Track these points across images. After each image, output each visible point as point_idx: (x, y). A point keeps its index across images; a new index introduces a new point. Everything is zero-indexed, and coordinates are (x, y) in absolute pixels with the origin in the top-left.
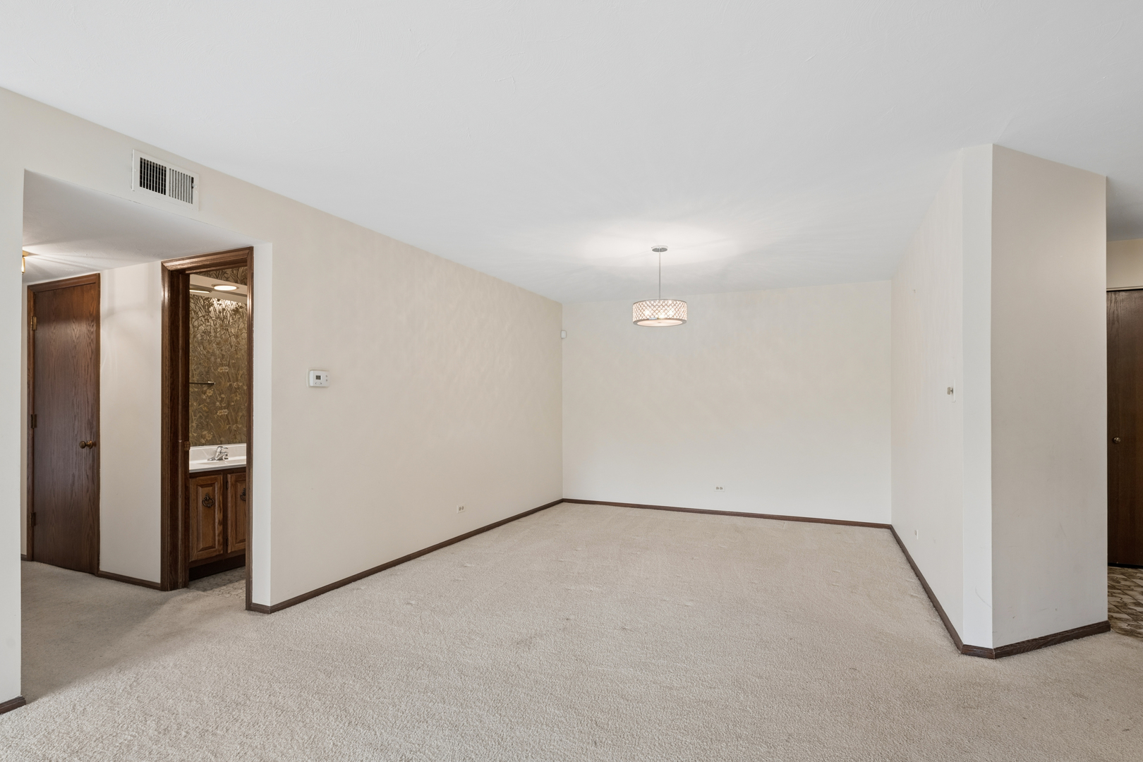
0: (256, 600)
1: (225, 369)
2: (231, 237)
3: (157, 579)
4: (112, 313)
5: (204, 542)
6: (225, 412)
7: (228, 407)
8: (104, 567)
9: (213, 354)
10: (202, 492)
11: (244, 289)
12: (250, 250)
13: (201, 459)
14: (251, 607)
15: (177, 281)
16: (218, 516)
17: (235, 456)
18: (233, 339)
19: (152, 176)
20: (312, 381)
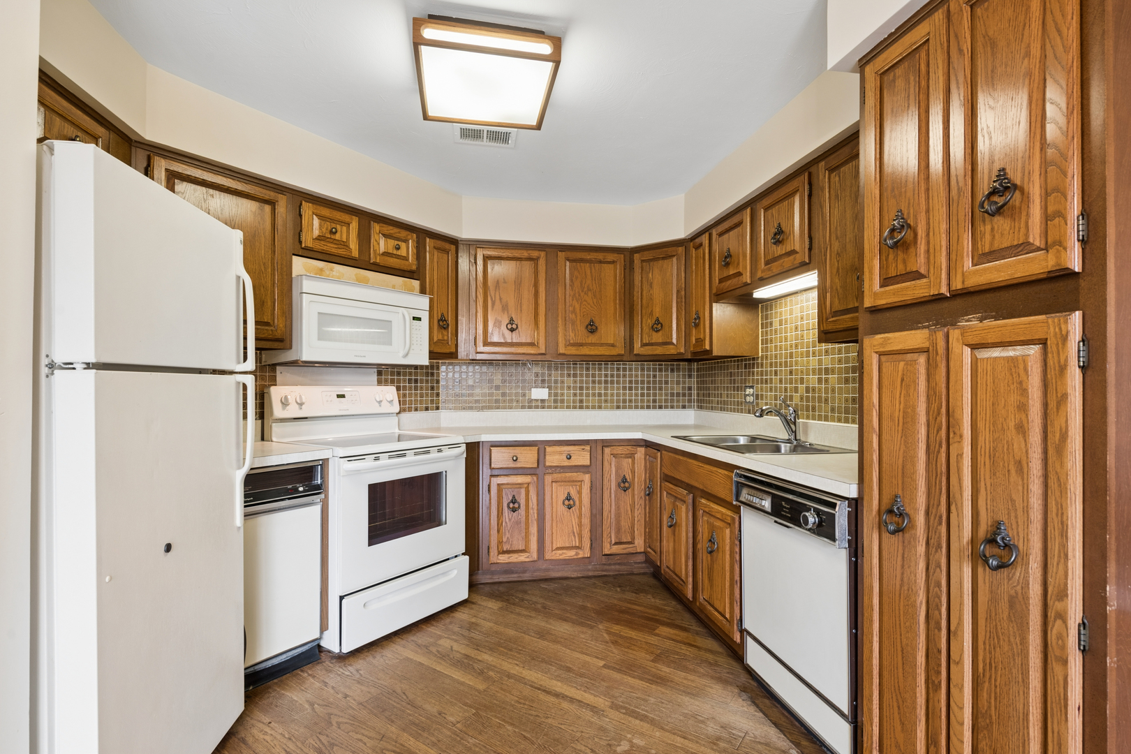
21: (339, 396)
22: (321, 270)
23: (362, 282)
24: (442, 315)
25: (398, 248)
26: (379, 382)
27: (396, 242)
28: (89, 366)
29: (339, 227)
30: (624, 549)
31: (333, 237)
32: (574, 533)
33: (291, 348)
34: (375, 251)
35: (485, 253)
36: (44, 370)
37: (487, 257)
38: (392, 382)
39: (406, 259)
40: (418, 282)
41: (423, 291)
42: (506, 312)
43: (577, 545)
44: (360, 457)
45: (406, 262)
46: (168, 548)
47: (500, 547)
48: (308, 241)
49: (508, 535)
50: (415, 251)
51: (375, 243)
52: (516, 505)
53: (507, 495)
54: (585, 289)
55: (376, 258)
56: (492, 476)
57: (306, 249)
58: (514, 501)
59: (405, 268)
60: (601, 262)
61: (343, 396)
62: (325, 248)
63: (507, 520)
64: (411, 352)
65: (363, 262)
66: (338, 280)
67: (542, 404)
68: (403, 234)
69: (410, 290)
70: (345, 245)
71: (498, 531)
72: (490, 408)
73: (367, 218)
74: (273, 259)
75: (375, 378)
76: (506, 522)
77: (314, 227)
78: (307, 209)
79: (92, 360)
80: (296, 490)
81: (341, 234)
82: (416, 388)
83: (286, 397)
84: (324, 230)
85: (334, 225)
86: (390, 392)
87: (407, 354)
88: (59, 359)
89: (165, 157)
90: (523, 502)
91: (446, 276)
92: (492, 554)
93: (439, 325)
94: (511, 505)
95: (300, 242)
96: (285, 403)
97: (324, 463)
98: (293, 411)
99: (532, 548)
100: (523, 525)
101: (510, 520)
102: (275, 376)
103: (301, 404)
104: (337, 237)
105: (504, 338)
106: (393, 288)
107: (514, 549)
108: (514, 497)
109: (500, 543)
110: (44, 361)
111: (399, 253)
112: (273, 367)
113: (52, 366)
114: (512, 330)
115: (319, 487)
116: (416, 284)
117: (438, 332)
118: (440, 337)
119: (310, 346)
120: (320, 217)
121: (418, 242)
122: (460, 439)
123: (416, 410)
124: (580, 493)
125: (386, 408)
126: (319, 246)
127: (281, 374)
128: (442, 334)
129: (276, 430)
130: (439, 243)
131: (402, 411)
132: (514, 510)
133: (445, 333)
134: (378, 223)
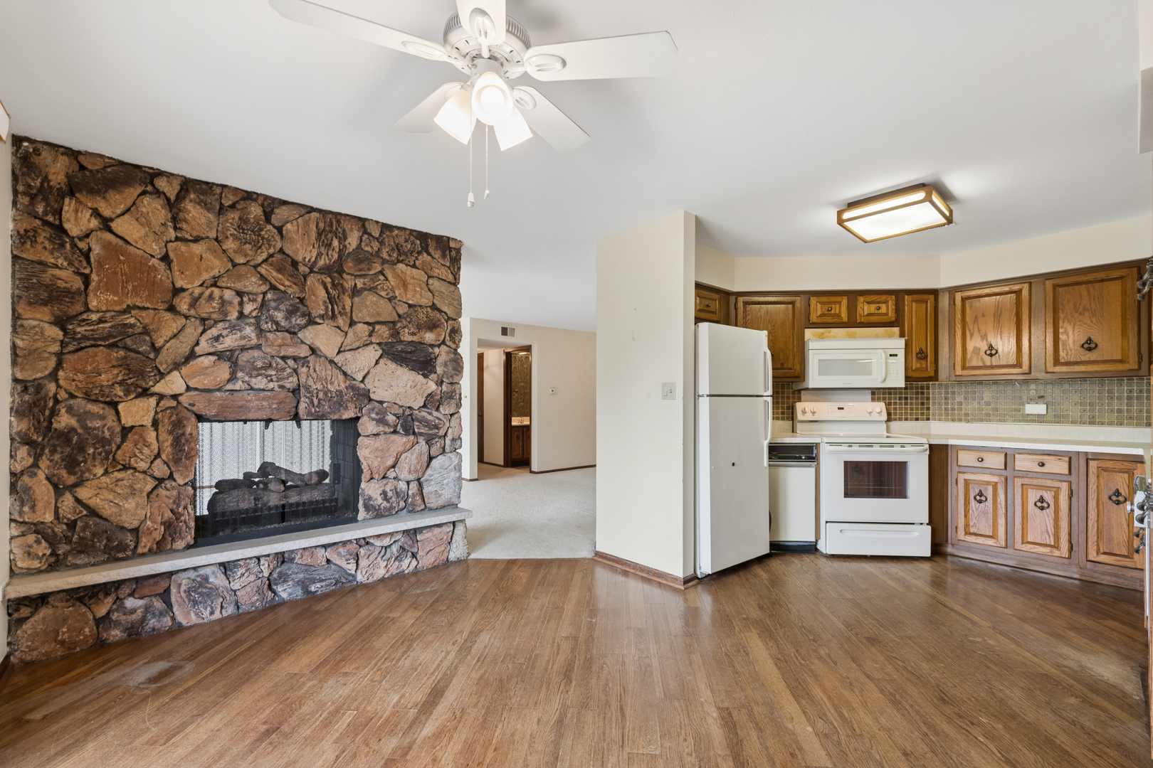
0: (532, 470)
1: (522, 384)
2: (524, 342)
3: (502, 464)
4: (487, 367)
5: (516, 454)
6: (522, 404)
7: (523, 402)
8: (485, 460)
9: (518, 377)
10: (516, 433)
11: (529, 353)
12: (531, 346)
13: (516, 421)
14: (532, 472)
15: (509, 356)
16: (521, 444)
17: (526, 421)
18: (525, 370)
19: (505, 331)
20: (551, 392)
21: (839, 409)
22: (823, 333)
23: (853, 337)
24: (921, 349)
25: (879, 308)
26: (873, 400)
27: (877, 305)
28: (708, 396)
29: (833, 306)
30: (1116, 560)
31: (829, 313)
32: (1048, 533)
33: (804, 381)
34: (860, 315)
35: (963, 295)
36: (697, 397)
37: (966, 298)
38: (884, 399)
39: (886, 314)
40: (898, 328)
41: (902, 335)
42: (985, 341)
43: (1052, 544)
44: (839, 444)
45: (886, 317)
46: (733, 464)
47: (967, 529)
48: (814, 318)
49: (974, 521)
50: (894, 307)
51: (860, 309)
52: (983, 498)
53: (973, 488)
54: (1081, 309)
55: (861, 319)
56: (959, 472)
57: (813, 323)
58: (981, 494)
59: (886, 321)
60: (1102, 280)
61: (842, 409)
62: (824, 321)
63: (974, 509)
64: (888, 378)
65: (852, 323)
66: (834, 338)
67: (1039, 419)
68: (883, 298)
69: (891, 336)
70: (839, 316)
71: (966, 516)
72: (982, 420)
73: (852, 295)
74: (793, 333)
75: (869, 396)
76: (973, 511)
77: (817, 309)
78: (813, 300)
79: (708, 394)
80: (800, 458)
81: (836, 310)
82: (906, 404)
83: (805, 409)
84: (824, 310)
85: (830, 306)
86: (880, 406)
87: (885, 380)
88: (700, 394)
89: (742, 296)
90: (990, 497)
91: (924, 320)
92: (959, 533)
93: (917, 357)
94: (978, 498)
95: (809, 320)
96: (804, 412)
97: (817, 445)
98: (809, 417)
99: (999, 535)
100: (990, 516)
101: (977, 509)
102: (800, 397)
103: (814, 413)
104: (833, 312)
105: (983, 362)
106: (877, 337)
107: (980, 533)
108: (980, 491)
109: (967, 526)
110: (697, 394)
111: (880, 311)
112: (799, 391)
113: (699, 396)
114: (991, 355)
115: (814, 458)
116: (896, 330)
117: (917, 362)
118: (919, 366)
119: (815, 379)
120: (822, 303)
121: (896, 301)
122: (924, 441)
123: (906, 419)
124: (1056, 498)
125: (875, 417)
126: (820, 320)
127: (804, 395)
128: (920, 363)
129: (799, 427)
130: (917, 297)
131: (889, 420)
132: (980, 502)
133: (924, 362)
134: (862, 296)
